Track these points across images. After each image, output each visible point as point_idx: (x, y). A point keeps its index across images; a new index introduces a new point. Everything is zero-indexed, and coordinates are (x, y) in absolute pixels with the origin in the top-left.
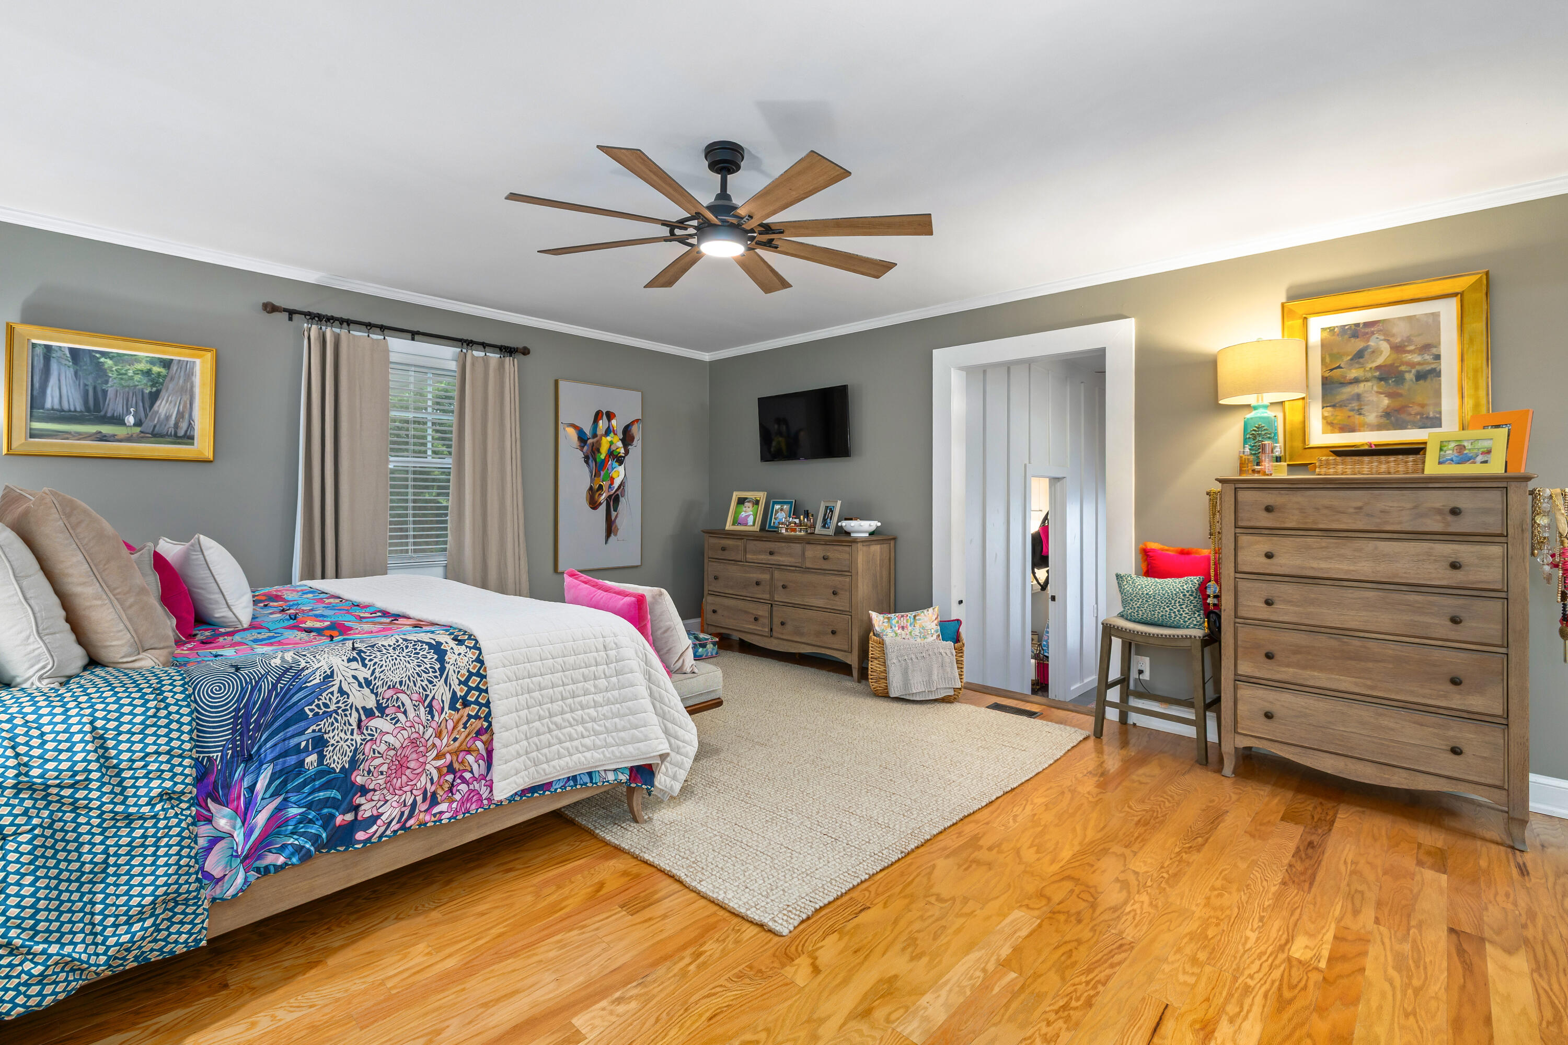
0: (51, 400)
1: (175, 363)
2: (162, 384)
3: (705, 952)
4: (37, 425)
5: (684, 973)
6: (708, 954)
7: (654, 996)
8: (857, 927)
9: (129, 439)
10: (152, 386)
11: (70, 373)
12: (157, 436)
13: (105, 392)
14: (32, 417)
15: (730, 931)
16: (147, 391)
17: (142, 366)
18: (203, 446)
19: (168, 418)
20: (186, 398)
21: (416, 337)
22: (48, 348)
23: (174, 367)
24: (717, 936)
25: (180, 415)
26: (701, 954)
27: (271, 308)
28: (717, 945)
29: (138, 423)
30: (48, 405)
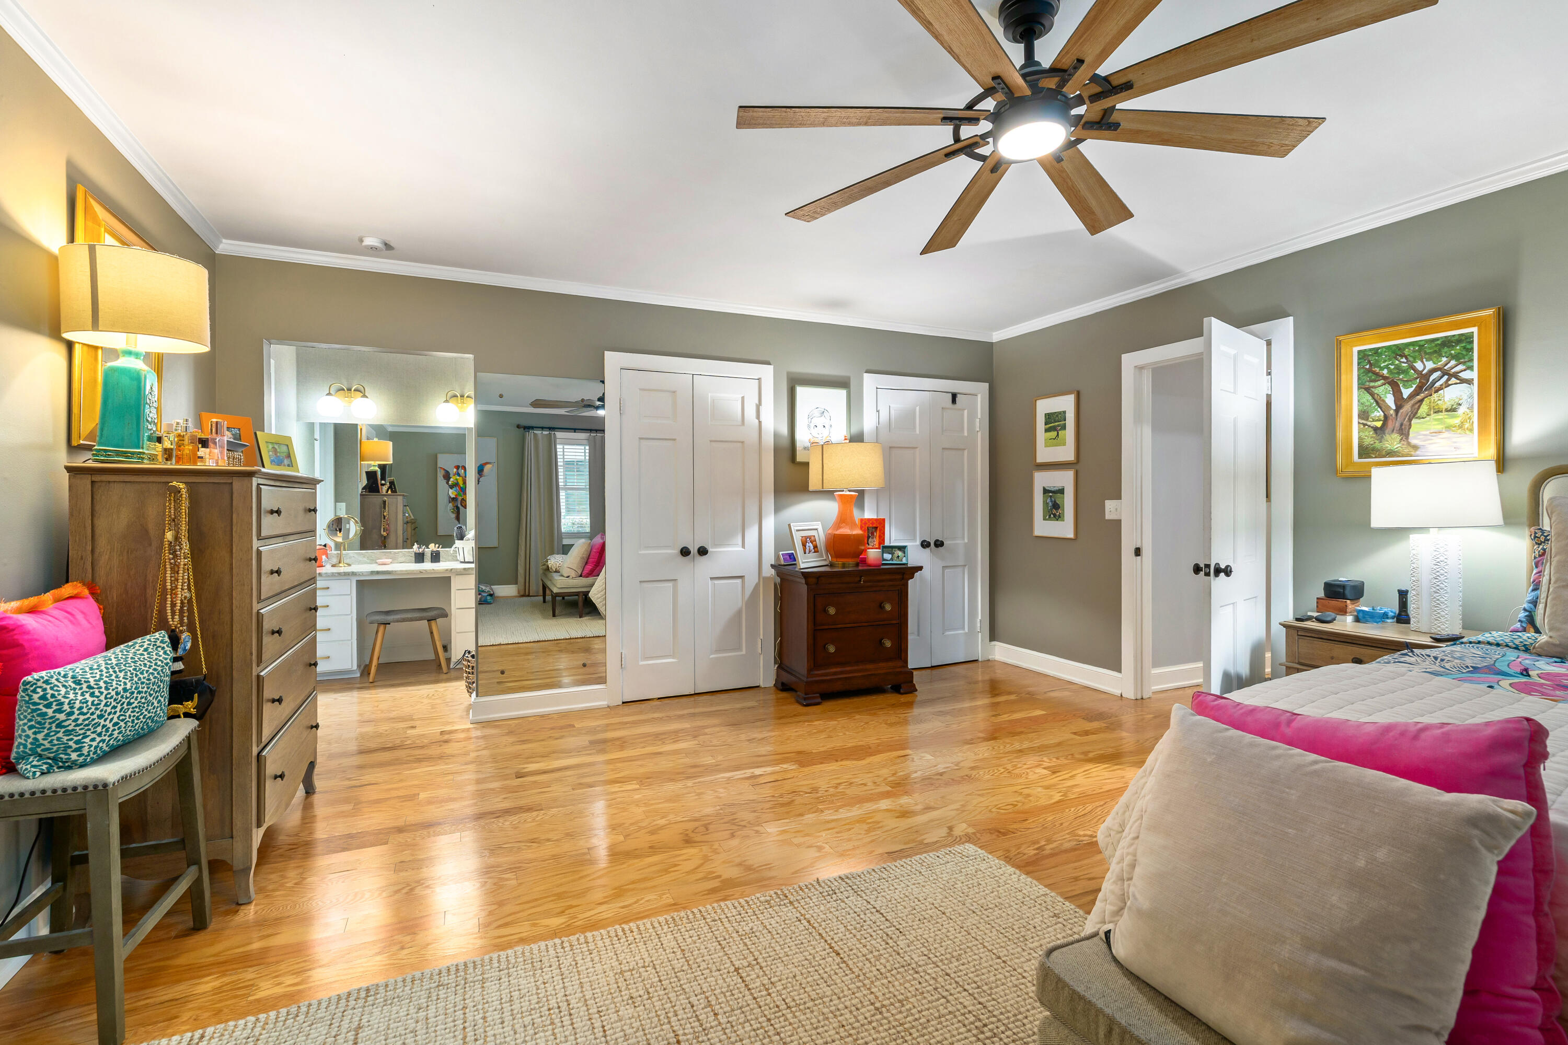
3: (1034, 850)
5: (1049, 841)
6: (1031, 848)
7: (1068, 834)
8: (905, 844)
15: (1014, 858)
24: (1025, 857)
26: (1037, 849)
28: (1026, 851)
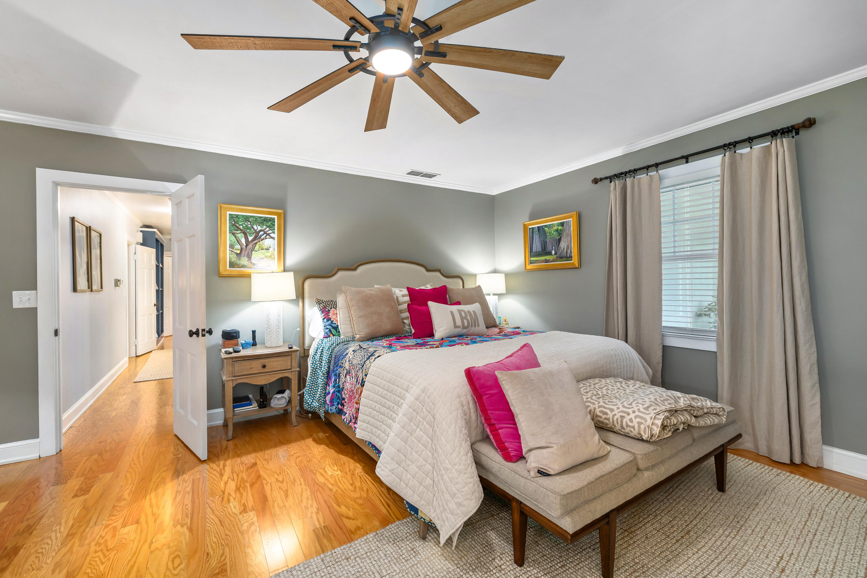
0: (534, 250)
1: (565, 223)
2: (561, 234)
4: (532, 259)
9: (553, 261)
10: (559, 236)
11: (538, 236)
12: (561, 258)
13: (546, 242)
14: (531, 256)
16: (557, 239)
17: (555, 228)
18: (575, 260)
19: (564, 249)
20: (569, 238)
21: (690, 159)
22: (533, 228)
23: (565, 225)
25: (568, 247)
27: (596, 181)
29: (556, 254)
30: (534, 251)
